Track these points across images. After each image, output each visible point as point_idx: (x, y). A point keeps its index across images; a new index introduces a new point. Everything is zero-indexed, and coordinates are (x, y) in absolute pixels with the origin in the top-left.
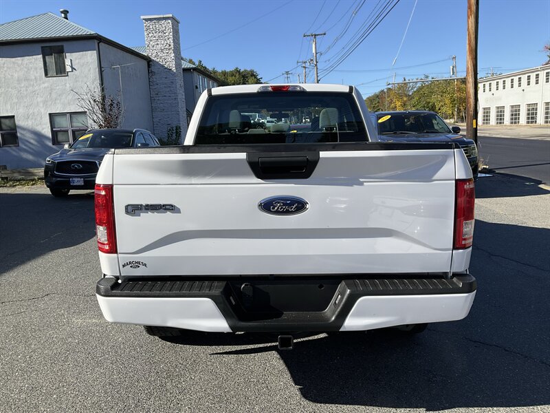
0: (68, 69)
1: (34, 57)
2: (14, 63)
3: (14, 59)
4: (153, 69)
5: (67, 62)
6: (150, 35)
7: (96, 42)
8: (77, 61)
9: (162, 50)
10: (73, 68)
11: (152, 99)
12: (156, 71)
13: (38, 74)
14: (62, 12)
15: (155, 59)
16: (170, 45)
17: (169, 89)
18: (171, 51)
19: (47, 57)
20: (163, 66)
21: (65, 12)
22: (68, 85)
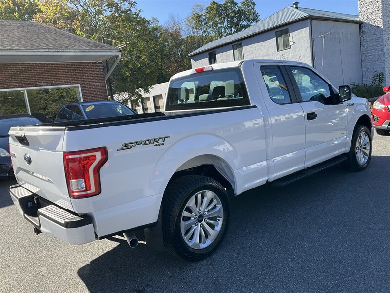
0: (291, 43)
1: (272, 39)
2: (261, 46)
3: (261, 43)
4: (363, 29)
5: (290, 39)
6: (362, 3)
7: (309, 21)
8: (296, 37)
9: (372, 13)
10: (294, 43)
11: (362, 54)
12: (366, 31)
13: (273, 51)
14: (294, 4)
15: (365, 21)
16: (379, 7)
17: (376, 43)
18: (380, 12)
19: (278, 38)
20: (372, 26)
21: (296, 4)
22: (290, 55)
